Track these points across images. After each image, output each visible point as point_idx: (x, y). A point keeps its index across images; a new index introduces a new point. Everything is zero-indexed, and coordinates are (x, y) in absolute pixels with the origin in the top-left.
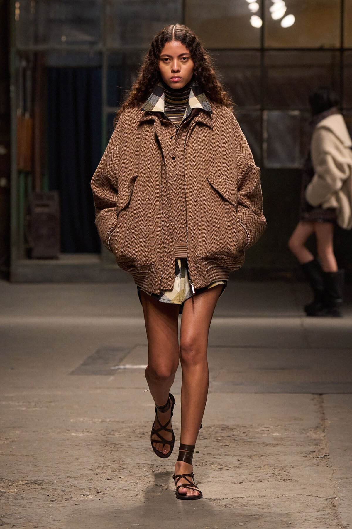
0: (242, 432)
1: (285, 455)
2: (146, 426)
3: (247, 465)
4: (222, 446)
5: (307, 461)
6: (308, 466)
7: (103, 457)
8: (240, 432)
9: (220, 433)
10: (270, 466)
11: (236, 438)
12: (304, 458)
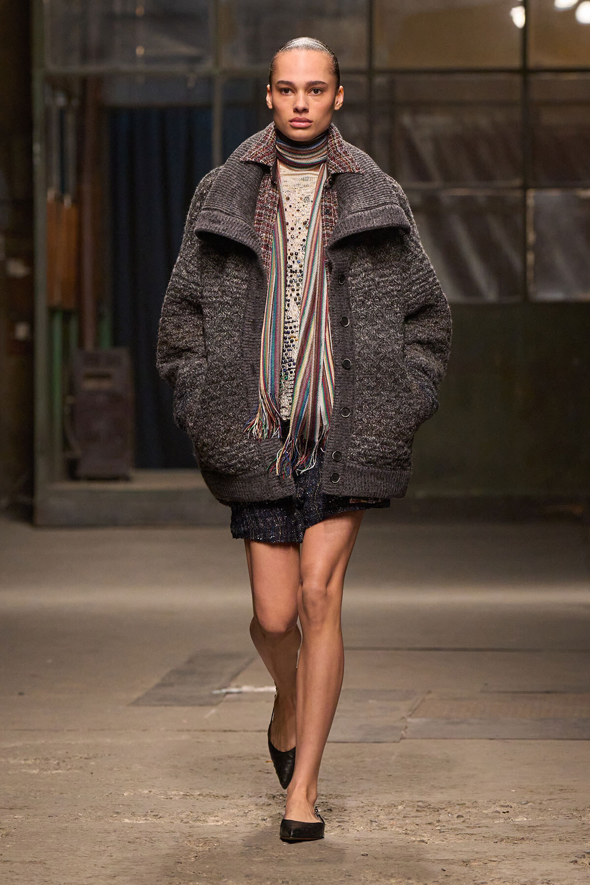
0: (457, 815)
1: (534, 860)
2: (270, 804)
3: (459, 880)
4: (414, 841)
5: (577, 871)
6: (579, 880)
7: (180, 864)
8: (452, 814)
9: (413, 817)
10: (504, 882)
11: (444, 826)
12: (572, 866)
